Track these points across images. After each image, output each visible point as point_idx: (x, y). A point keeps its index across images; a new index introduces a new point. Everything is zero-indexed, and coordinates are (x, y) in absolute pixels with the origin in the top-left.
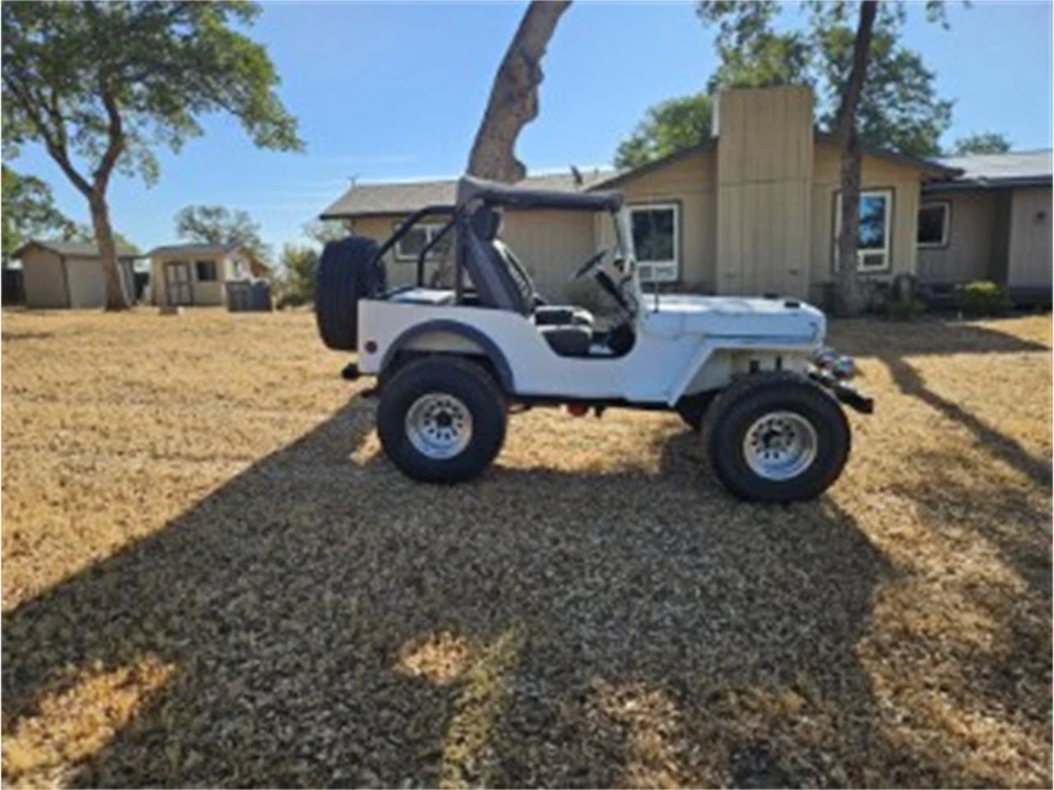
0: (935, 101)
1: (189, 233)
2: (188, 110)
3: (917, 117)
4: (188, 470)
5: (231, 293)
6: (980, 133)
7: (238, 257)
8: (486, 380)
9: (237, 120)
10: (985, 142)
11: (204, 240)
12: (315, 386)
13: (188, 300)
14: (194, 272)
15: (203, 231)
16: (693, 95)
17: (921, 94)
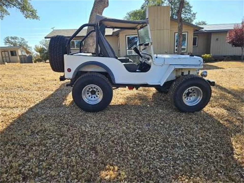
0: (192, 13)
1: (8, 44)
2: (5, 7)
3: (188, 17)
4: (9, 112)
5: (21, 59)
6: (200, 21)
7: (22, 50)
8: (107, 79)
9: (19, 10)
10: (202, 23)
11: (12, 46)
12: (49, 83)
13: (9, 61)
14: (10, 53)
15: (12, 43)
16: (138, 9)
17: (189, 11)
